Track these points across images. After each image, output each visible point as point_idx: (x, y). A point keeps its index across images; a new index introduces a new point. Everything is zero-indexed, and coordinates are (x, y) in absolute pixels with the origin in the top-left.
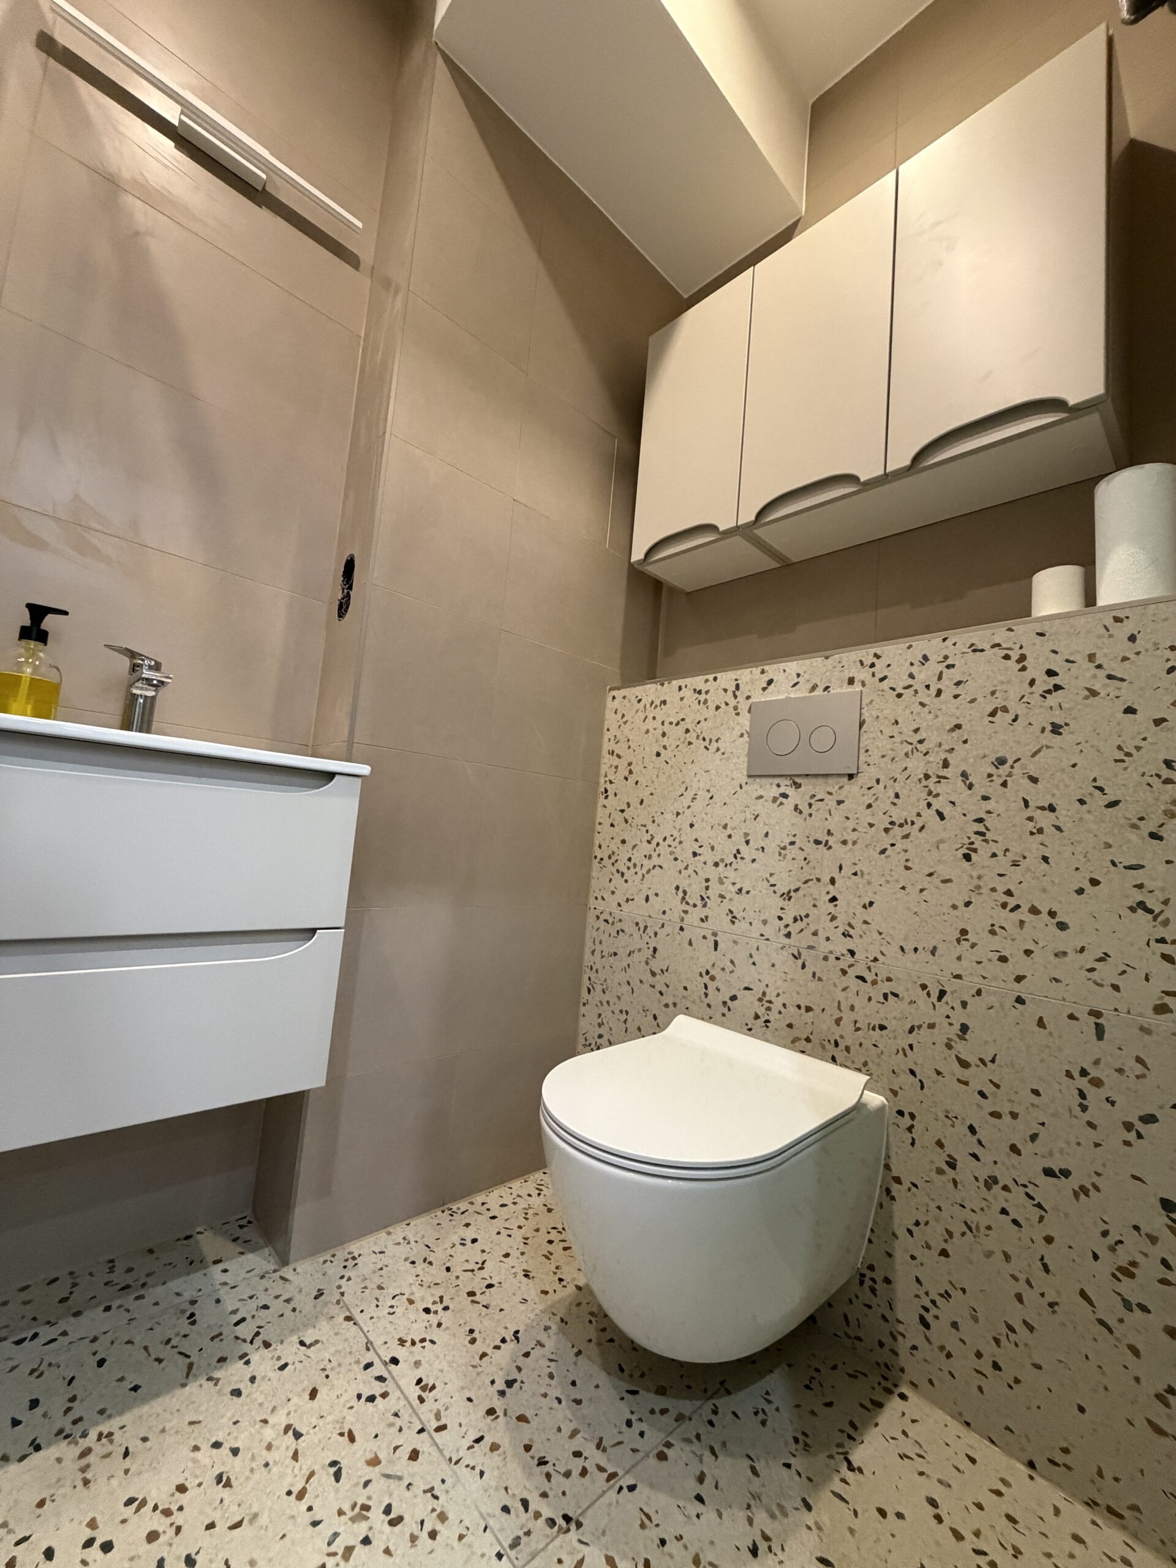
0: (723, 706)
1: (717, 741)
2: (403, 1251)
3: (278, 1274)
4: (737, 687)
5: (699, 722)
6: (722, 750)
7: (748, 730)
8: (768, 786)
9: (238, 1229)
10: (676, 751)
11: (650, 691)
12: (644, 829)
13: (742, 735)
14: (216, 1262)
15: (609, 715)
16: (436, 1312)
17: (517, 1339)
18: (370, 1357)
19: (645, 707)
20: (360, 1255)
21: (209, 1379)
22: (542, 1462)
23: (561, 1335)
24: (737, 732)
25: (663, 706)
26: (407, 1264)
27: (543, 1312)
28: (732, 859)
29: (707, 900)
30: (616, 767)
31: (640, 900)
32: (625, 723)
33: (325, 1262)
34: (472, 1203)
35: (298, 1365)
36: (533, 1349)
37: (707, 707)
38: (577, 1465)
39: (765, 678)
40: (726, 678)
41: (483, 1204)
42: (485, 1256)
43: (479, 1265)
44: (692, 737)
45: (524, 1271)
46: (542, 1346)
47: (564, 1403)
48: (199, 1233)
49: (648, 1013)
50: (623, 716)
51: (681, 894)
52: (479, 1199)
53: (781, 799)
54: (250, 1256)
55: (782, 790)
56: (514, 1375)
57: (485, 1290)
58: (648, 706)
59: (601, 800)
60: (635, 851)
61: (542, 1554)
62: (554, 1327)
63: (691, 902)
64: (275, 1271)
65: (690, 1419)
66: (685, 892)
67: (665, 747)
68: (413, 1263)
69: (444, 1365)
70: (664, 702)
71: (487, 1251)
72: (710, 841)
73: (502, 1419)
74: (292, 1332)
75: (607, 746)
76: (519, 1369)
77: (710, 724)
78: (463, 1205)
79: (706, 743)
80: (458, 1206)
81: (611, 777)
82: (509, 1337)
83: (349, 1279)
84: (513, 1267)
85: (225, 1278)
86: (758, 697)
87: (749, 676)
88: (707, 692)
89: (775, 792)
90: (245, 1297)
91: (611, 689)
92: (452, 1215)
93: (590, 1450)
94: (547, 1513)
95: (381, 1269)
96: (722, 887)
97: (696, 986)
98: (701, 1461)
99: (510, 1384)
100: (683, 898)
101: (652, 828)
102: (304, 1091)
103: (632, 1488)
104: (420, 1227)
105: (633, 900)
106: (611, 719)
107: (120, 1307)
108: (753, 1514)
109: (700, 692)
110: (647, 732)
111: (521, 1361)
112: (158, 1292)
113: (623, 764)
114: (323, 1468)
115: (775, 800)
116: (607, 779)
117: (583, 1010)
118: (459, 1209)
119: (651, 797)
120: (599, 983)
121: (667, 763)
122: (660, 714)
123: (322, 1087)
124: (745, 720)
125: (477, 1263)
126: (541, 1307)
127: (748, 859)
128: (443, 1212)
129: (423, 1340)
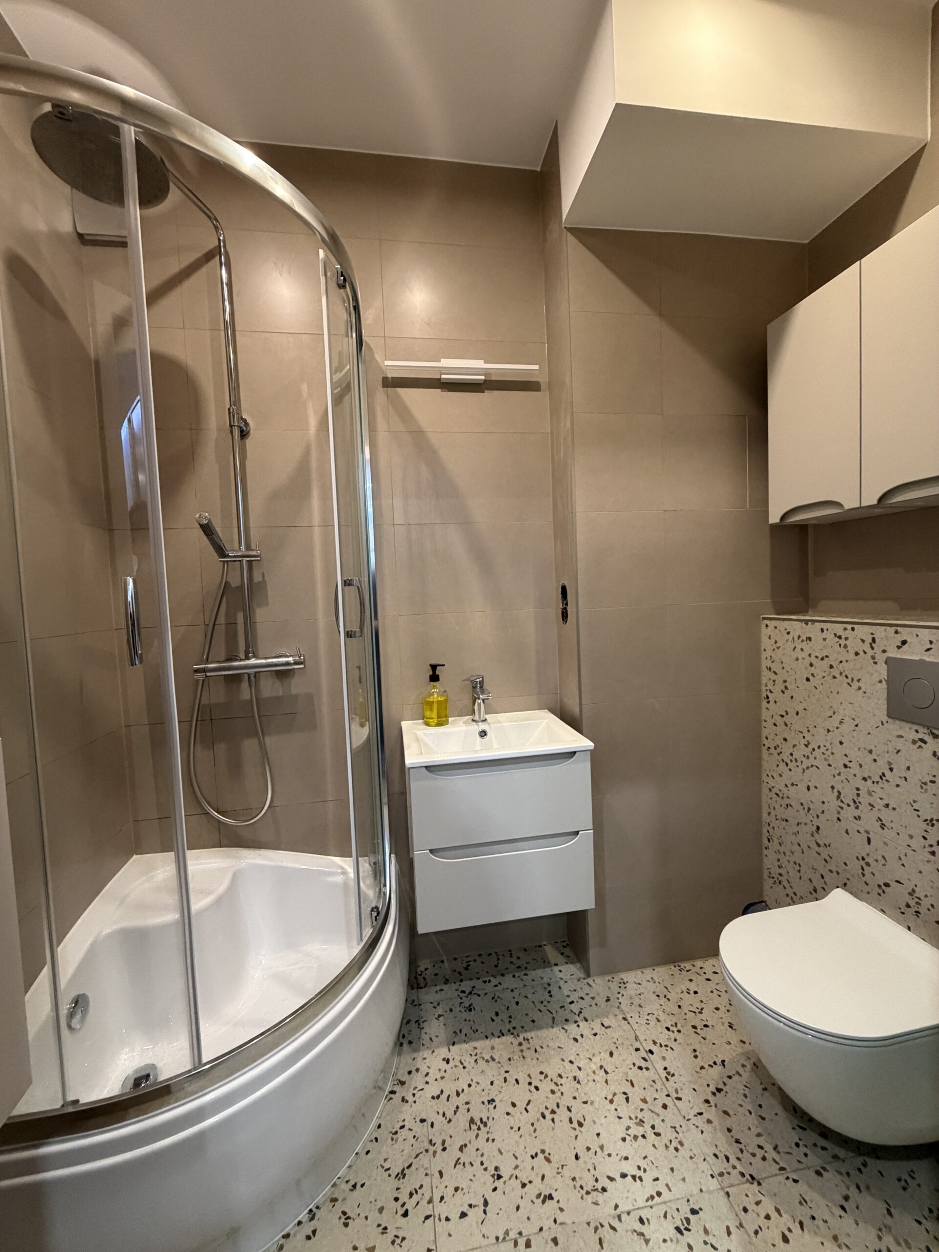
0: (861, 653)
1: (859, 681)
2: (651, 986)
3: (586, 981)
4: (874, 640)
5: (841, 662)
6: (863, 689)
7: (886, 678)
8: (907, 729)
9: (562, 948)
10: (822, 680)
11: (795, 626)
12: (801, 735)
13: (880, 682)
14: (556, 965)
15: (764, 639)
16: (673, 1032)
17: (724, 1065)
18: (637, 1045)
19: (793, 639)
20: (627, 982)
21: (563, 1028)
22: (738, 1141)
23: (753, 1073)
24: (876, 677)
25: (808, 641)
26: (655, 996)
27: (742, 1054)
28: (878, 779)
29: (858, 804)
30: (774, 681)
31: (802, 787)
32: (778, 648)
33: (609, 981)
34: (694, 966)
35: (602, 1036)
36: (734, 1075)
37: (847, 651)
38: (760, 1153)
39: (899, 638)
40: (863, 632)
41: (701, 968)
42: (703, 1005)
43: (699, 1010)
44: (834, 672)
45: (729, 1023)
46: (740, 1075)
47: (753, 1114)
48: (544, 945)
49: (817, 872)
50: (776, 642)
51: (836, 794)
52: (699, 963)
53: (920, 743)
54: (571, 966)
55: (920, 736)
56: (721, 1086)
57: (703, 1027)
58: (796, 639)
59: (764, 704)
60: (795, 749)
61: (737, 1187)
62: (749, 1067)
63: (846, 801)
64: (584, 979)
65: (844, 1161)
66: (839, 793)
67: (813, 675)
68: (658, 996)
69: (679, 1065)
70: (809, 639)
71: (704, 1002)
72: (858, 759)
73: (713, 1108)
74: (597, 1016)
75: (765, 663)
76: (725, 1084)
77: (851, 664)
78: (687, 965)
79: (849, 681)
80: (685, 965)
81: (770, 687)
82: (719, 1062)
83: (623, 995)
84: (721, 1018)
85: (561, 975)
86: (893, 653)
87: (883, 633)
88: (846, 639)
89: (913, 736)
90: (572, 989)
91: (764, 618)
92: (681, 971)
93: (768, 1147)
94: (740, 1168)
95: (640, 994)
96: (872, 799)
97: (855, 866)
98: (848, 1189)
99: (719, 1090)
100: (838, 797)
101: (808, 737)
102: (585, 910)
103: (795, 1181)
104: (661, 973)
105: (797, 785)
106: (766, 643)
107: (519, 977)
108: (883, 1235)
109: (840, 637)
110: (797, 659)
111: (726, 1080)
112: (532, 974)
113: (779, 679)
114: (620, 1093)
115: (914, 742)
116: (767, 688)
117: (765, 852)
118: (685, 967)
119: (804, 711)
120: (776, 837)
121: (816, 688)
122: (806, 646)
123: (593, 909)
124: (882, 670)
125: (698, 1008)
126: (740, 1050)
127: (893, 784)
128: (675, 967)
129: (666, 1046)
